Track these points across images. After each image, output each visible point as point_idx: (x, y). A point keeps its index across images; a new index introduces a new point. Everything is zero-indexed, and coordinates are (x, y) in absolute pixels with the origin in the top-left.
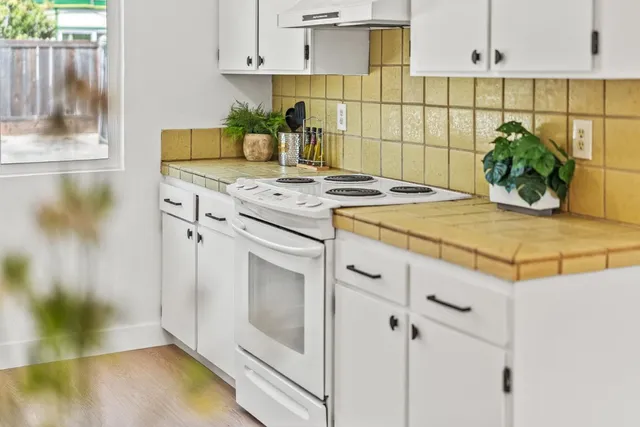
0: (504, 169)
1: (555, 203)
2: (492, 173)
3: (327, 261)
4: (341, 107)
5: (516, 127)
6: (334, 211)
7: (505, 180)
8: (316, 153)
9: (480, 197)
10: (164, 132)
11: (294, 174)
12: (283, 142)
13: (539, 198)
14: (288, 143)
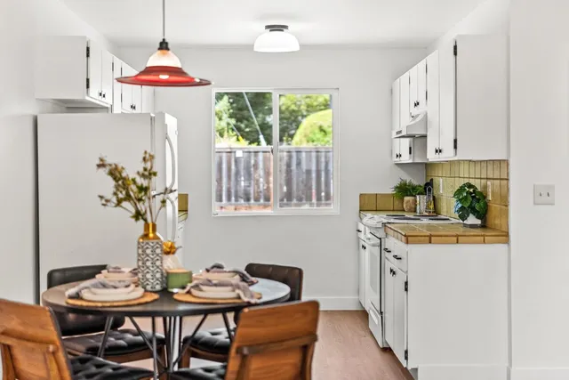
6: (385, 225)
10: (361, 195)
12: (418, 200)
14: (421, 201)
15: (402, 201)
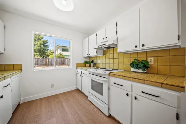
0: (136, 66)
3: (108, 81)
4: (99, 60)
6: (109, 73)
9: (125, 70)
10: (77, 64)
14: (92, 64)
15: (86, 65)
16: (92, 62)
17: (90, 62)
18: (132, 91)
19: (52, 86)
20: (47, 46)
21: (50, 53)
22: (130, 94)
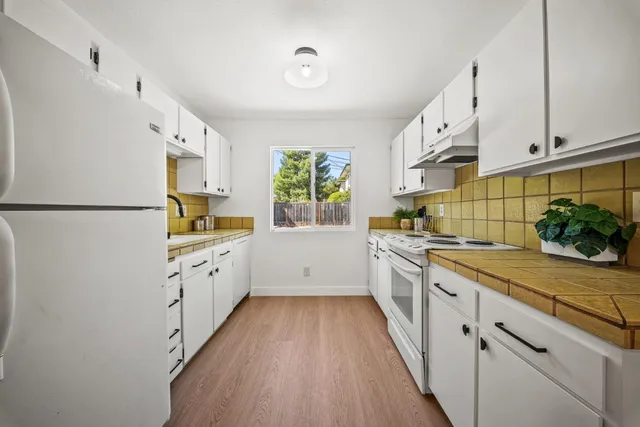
0: (558, 230)
1: (614, 258)
2: (545, 233)
3: (424, 276)
4: (441, 206)
5: (566, 202)
6: (427, 251)
7: (559, 238)
8: (431, 226)
9: (528, 249)
10: (370, 218)
11: (419, 234)
12: (416, 221)
13: (599, 253)
14: (418, 222)
15: (399, 222)
16: (421, 213)
17: (412, 214)
18: (478, 318)
19: (307, 272)
20: (325, 167)
21: (332, 186)
22: (472, 326)
